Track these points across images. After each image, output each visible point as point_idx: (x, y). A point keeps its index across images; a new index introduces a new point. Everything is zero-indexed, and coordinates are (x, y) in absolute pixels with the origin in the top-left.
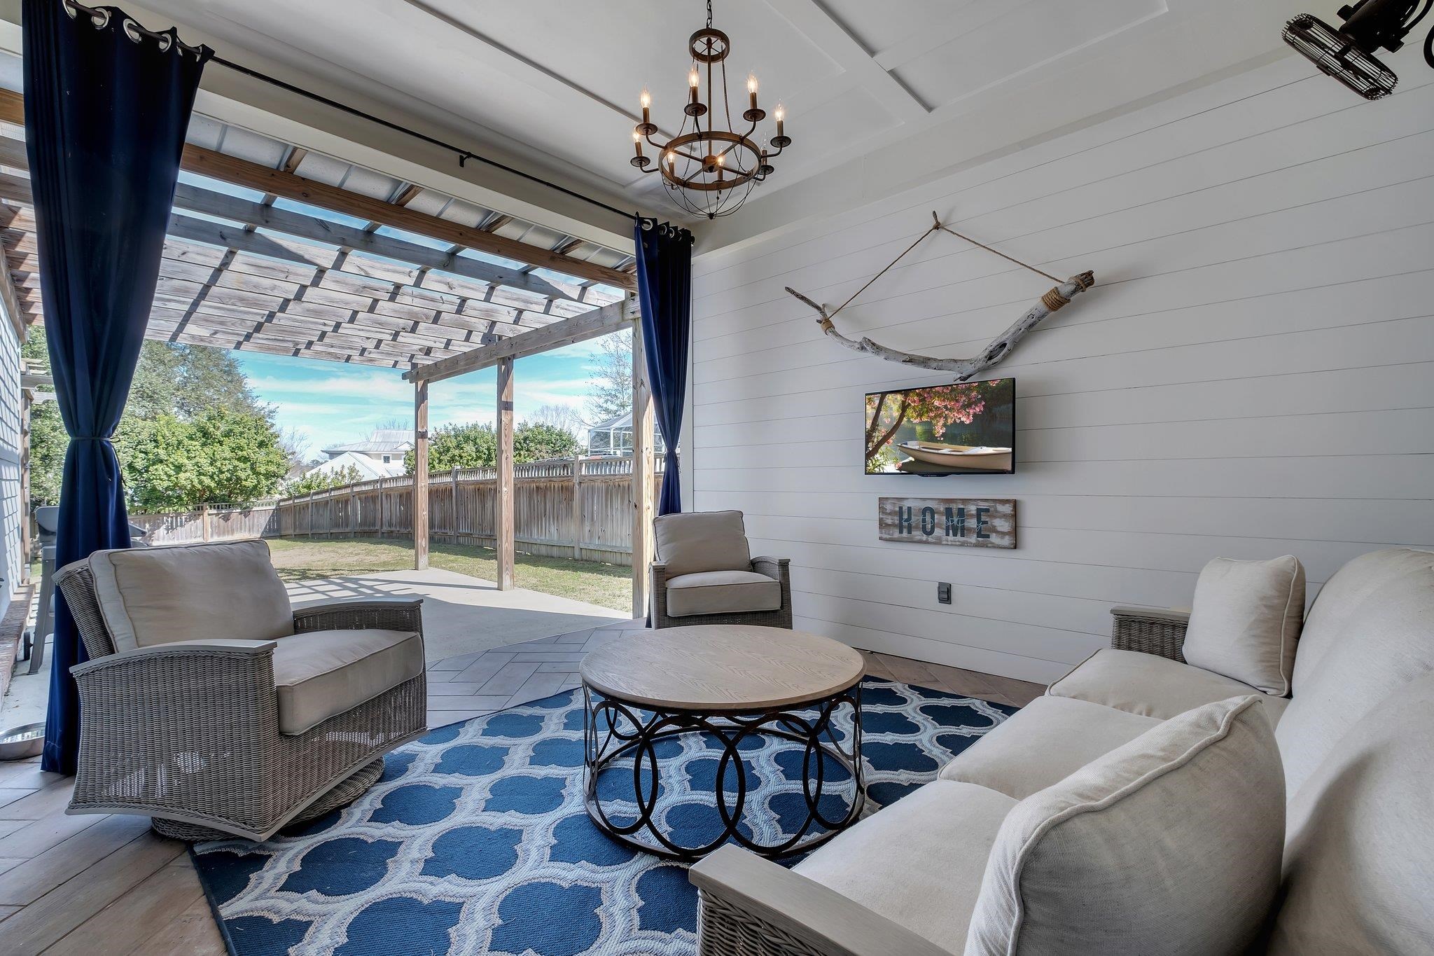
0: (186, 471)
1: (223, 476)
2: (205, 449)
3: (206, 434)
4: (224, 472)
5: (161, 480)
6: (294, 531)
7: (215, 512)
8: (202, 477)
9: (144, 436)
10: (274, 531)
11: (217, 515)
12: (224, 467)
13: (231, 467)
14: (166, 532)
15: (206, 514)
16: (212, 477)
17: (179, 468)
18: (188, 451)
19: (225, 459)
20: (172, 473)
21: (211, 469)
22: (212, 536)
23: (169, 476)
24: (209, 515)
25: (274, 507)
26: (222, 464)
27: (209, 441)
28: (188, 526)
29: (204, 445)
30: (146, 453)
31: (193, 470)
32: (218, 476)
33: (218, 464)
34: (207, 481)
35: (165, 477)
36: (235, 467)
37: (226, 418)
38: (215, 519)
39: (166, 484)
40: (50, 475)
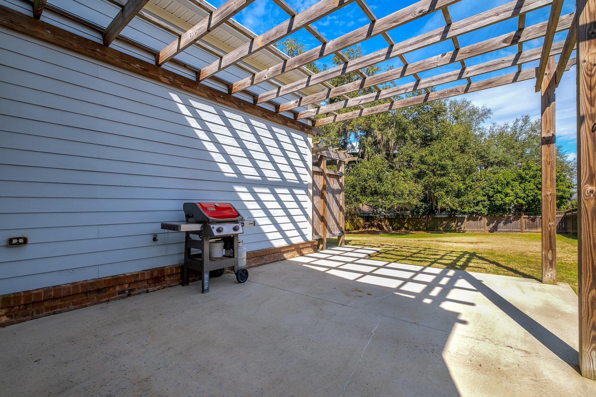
0: (510, 196)
1: (529, 198)
2: (521, 185)
3: (522, 178)
4: (530, 196)
5: (498, 200)
6: (573, 230)
7: (527, 217)
8: (518, 199)
9: (493, 181)
10: (562, 229)
11: (528, 218)
12: (529, 194)
13: (533, 193)
14: (503, 225)
15: (522, 217)
16: (523, 199)
17: (507, 195)
18: (512, 187)
19: (530, 190)
20: (503, 197)
21: (523, 195)
22: (525, 228)
23: (502, 199)
24: (524, 218)
25: (562, 216)
26: (529, 192)
27: (523, 181)
28: (513, 223)
29: (521, 183)
30: (494, 188)
31: (513, 196)
32: (527, 198)
33: (527, 192)
34: (521, 201)
35: (500, 199)
36: (536, 193)
37: (533, 168)
38: (527, 220)
39: (501, 202)
40: (449, 199)
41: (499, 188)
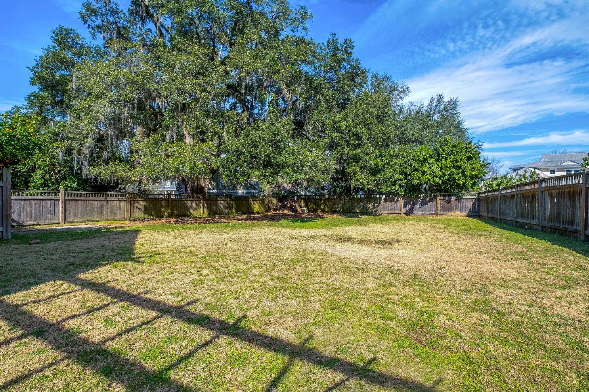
0: (427, 175)
1: (446, 177)
2: (437, 163)
3: (439, 155)
4: (446, 175)
5: (415, 179)
6: (488, 214)
7: (443, 198)
8: (435, 178)
9: (411, 157)
10: (475, 212)
11: (443, 200)
12: (446, 172)
13: (450, 172)
14: (419, 207)
15: (438, 199)
16: (440, 179)
17: (424, 173)
18: (429, 164)
19: (447, 168)
20: (420, 175)
21: (440, 174)
22: (440, 211)
23: (419, 177)
24: (439, 199)
25: (476, 198)
26: (445, 170)
27: (440, 158)
28: (429, 205)
29: (437, 160)
30: (410, 166)
31: (430, 174)
32: (443, 178)
33: (443, 170)
34: (437, 180)
35: (417, 178)
36: (452, 172)
37: (449, 144)
38: (442, 202)
39: (418, 181)
40: (363, 176)
41: (417, 165)
